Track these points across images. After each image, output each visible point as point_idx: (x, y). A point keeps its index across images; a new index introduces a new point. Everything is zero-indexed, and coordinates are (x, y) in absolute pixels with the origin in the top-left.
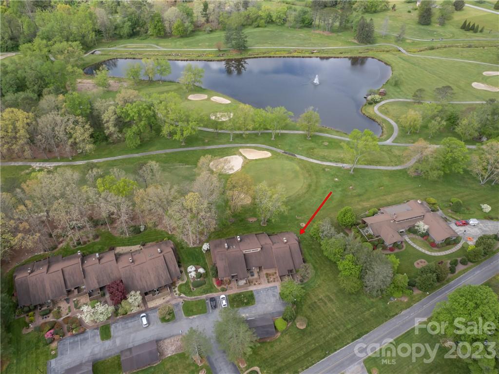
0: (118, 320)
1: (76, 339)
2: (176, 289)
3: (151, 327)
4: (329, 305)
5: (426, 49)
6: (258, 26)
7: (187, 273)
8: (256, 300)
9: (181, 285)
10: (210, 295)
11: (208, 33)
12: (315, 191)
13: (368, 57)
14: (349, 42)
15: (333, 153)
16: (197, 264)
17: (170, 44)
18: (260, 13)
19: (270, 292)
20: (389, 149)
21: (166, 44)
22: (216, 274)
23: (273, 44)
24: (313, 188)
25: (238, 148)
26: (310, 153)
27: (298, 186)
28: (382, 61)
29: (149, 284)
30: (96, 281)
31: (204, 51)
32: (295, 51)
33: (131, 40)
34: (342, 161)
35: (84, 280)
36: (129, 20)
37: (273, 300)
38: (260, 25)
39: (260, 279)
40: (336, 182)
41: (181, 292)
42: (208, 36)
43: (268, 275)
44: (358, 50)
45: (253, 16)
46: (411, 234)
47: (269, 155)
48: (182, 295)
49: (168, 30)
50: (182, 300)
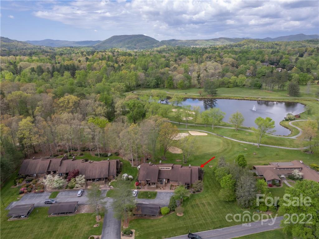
1: (36, 195)
6: (228, 87)
8: (157, 197)
14: (283, 96)
15: (249, 138)
17: (174, 91)
19: (168, 195)
23: (234, 94)
25: (189, 130)
26: (234, 136)
27: (218, 149)
29: (93, 175)
30: (65, 169)
31: (192, 95)
36: (155, 79)
38: (230, 86)
39: (165, 186)
40: (245, 150)
43: (172, 186)
45: (226, 82)
46: (290, 180)
47: (207, 134)
49: (175, 85)
50: (109, 189)
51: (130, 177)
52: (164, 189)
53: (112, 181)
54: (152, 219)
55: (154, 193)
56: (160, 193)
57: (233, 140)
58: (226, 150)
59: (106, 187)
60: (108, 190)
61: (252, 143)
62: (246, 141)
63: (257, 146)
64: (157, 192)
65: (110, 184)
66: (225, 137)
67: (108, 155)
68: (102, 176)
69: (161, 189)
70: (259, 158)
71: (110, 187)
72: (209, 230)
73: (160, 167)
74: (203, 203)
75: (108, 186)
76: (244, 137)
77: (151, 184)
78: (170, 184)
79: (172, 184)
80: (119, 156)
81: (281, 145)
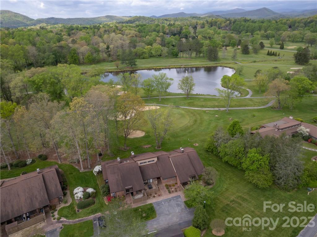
2: (56, 213)
5: (252, 62)
7: (72, 195)
8: (157, 212)
9: (62, 209)
10: (99, 214)
13: (218, 66)
14: (204, 61)
16: (86, 187)
18: (145, 50)
19: (173, 203)
22: (108, 192)
26: (190, 105)
28: (227, 67)
34: (218, 107)
37: (177, 210)
39: (159, 190)
41: (61, 216)
42: (110, 63)
45: (140, 52)
47: (158, 107)
48: (63, 219)
49: (81, 59)
50: (60, 225)
51: (90, 190)
52: (159, 195)
53: (58, 208)
55: (149, 207)
56: (158, 204)
57: (193, 108)
58: (196, 121)
59: (52, 224)
60: (59, 230)
62: (209, 108)
64: (151, 204)
65: (58, 214)
66: (182, 107)
67: (28, 163)
68: (37, 206)
69: (154, 197)
71: (62, 222)
73: (139, 162)
75: (56, 220)
76: (203, 103)
77: (135, 193)
78: (164, 185)
79: (168, 183)
80: (48, 160)
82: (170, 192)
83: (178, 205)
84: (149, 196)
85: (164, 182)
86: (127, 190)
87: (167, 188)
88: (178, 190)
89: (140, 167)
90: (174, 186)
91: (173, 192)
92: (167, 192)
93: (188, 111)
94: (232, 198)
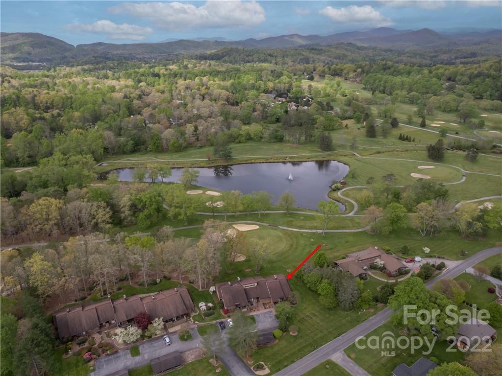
0: (145, 342)
1: (110, 358)
2: (191, 318)
3: (173, 345)
4: (314, 318)
5: (375, 153)
6: (240, 142)
7: (199, 308)
8: (257, 321)
9: (194, 316)
10: (219, 321)
11: (199, 148)
12: (296, 248)
13: (331, 160)
14: (314, 151)
15: (308, 224)
16: (207, 302)
17: (167, 157)
18: (241, 132)
19: (267, 315)
20: (352, 219)
21: (163, 157)
22: (222, 307)
23: (254, 154)
24: (294, 246)
25: (231, 225)
26: (290, 224)
27: (283, 246)
28: (341, 162)
29: (169, 314)
30: (124, 316)
31: (197, 161)
32: (272, 159)
33: (133, 155)
34: (316, 228)
35: (115, 315)
36: (132, 139)
37: (270, 320)
38: (241, 141)
39: (258, 306)
40: (312, 242)
41: (195, 320)
42: (198, 150)
43: (264, 304)
44: (322, 155)
45: (235, 135)
46: (373, 270)
47: (257, 227)
48: (196, 322)
49: (165, 146)
50: (196, 326)
51: (210, 305)
52: (258, 310)
53: (192, 316)
54: (269, 346)
56: (258, 315)
57: (291, 229)
58: (292, 245)
59: (191, 325)
60: (196, 329)
61: (314, 231)
62: (306, 229)
63: (322, 233)
64: (252, 316)
65: (193, 319)
66: (281, 227)
68: (181, 313)
69: (255, 311)
70: (331, 249)
71: (196, 324)
72: (331, 340)
74: (308, 316)
75: (193, 323)
76: (302, 223)
77: (241, 308)
78: (261, 303)
79: (264, 302)
80: (171, 280)
81: (344, 228)
82: (265, 308)
83: (270, 317)
84: (251, 310)
85: (261, 301)
86: (237, 306)
87: (264, 305)
88: (271, 307)
89: (245, 289)
90: (268, 304)
91: (267, 308)
92: (263, 308)
93: (286, 233)
94: (308, 314)
